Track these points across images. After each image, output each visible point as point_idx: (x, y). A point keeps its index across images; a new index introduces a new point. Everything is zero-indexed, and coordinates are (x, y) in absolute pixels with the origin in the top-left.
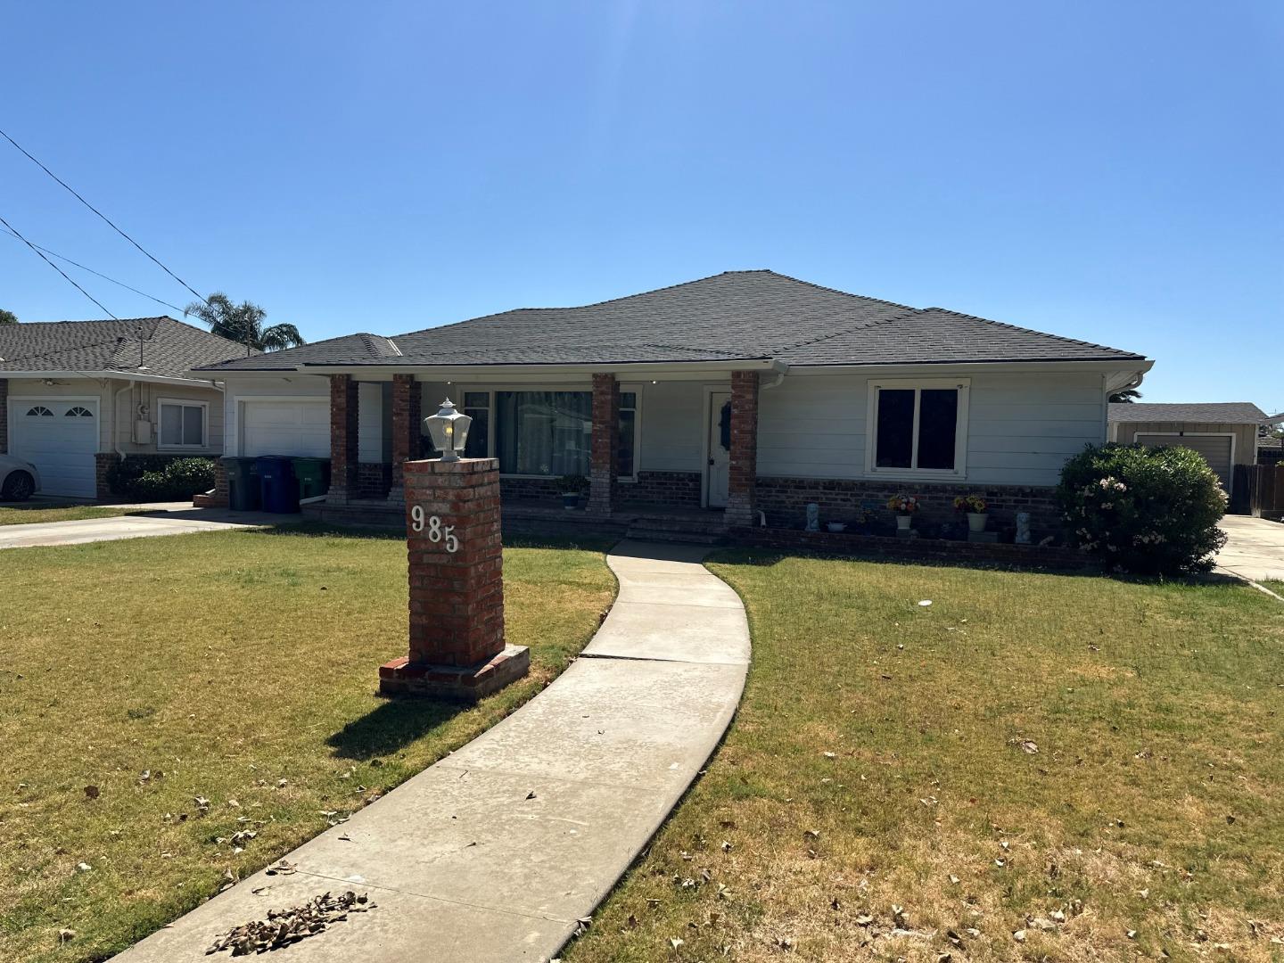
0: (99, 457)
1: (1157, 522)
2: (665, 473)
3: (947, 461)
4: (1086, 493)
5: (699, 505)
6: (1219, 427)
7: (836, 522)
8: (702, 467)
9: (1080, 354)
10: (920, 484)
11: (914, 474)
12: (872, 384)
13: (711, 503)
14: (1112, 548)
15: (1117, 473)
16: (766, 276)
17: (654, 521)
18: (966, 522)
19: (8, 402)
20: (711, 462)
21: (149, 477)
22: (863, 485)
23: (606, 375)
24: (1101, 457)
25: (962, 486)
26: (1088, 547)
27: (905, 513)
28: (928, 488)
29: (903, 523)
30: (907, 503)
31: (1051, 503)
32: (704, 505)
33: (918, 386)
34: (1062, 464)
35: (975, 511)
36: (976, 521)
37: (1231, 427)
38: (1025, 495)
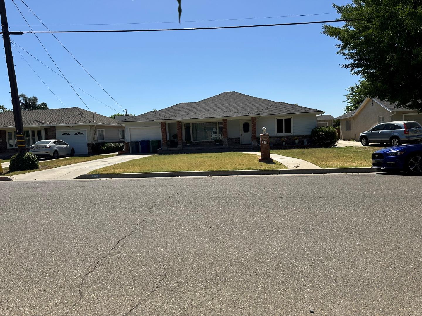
0: (88, 144)
1: (329, 139)
2: (232, 138)
3: (290, 131)
4: (317, 135)
5: (240, 144)
6: (325, 121)
7: (272, 144)
8: (240, 136)
9: (312, 111)
10: (286, 136)
11: (284, 134)
12: (275, 118)
13: (242, 143)
14: (322, 144)
15: (322, 131)
16: (234, 93)
17: (237, 147)
18: (295, 142)
19: (56, 132)
20: (242, 135)
21: (103, 148)
22: (275, 137)
23: (226, 119)
24: (319, 129)
25: (293, 136)
26: (318, 144)
27: (284, 141)
28: (287, 137)
29: (284, 143)
30: (285, 139)
31: (309, 138)
32: (241, 144)
33: (284, 118)
34: (311, 131)
35: (297, 140)
36: (297, 142)
37: (327, 121)
38: (304, 136)
